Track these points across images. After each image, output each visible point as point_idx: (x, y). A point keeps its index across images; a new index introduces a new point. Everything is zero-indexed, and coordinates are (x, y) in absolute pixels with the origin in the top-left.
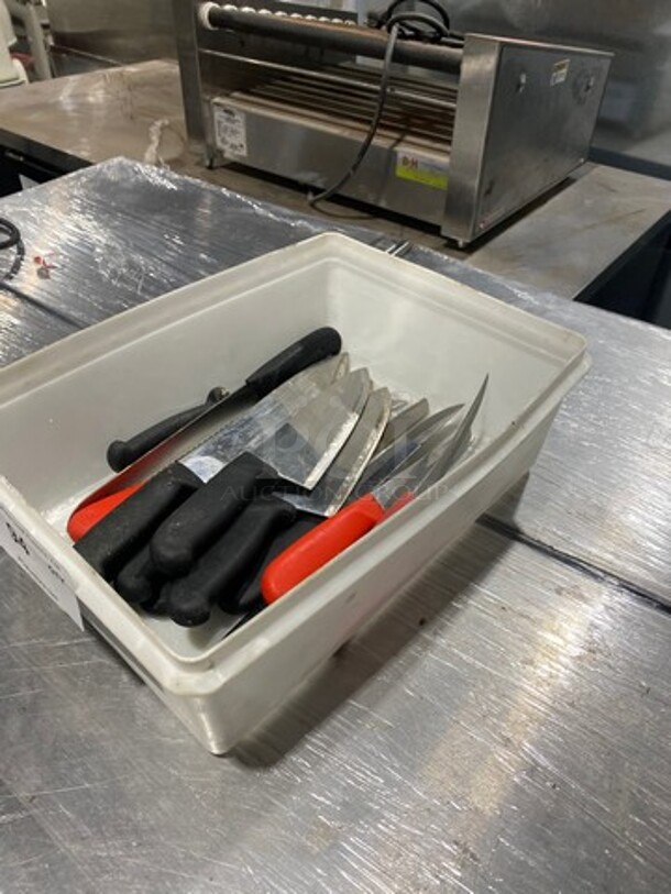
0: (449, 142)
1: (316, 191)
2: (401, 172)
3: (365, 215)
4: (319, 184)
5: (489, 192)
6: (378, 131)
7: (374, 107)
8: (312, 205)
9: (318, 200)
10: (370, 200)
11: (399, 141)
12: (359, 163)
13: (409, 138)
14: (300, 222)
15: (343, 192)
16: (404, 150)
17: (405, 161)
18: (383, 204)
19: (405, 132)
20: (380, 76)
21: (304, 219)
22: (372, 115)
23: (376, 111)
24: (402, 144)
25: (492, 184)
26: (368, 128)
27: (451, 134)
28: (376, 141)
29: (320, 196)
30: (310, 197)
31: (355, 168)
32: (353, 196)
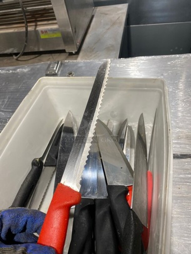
0: (55, 19)
1: (16, 54)
2: (43, 36)
3: (37, 56)
4: (15, 51)
5: (75, 32)
6: (28, 24)
7: (22, 16)
8: (17, 60)
9: (19, 57)
10: (36, 50)
11: (36, 25)
12: (27, 39)
13: (39, 23)
14: (18, 70)
15: (26, 51)
16: (40, 28)
17: (42, 32)
18: (41, 50)
19: (36, 21)
20: (19, 3)
21: (19, 68)
22: (23, 19)
23: (24, 17)
24: (38, 26)
25: (75, 29)
26: (24, 25)
27: (54, 16)
28: (30, 29)
29: (18, 56)
30: (15, 57)
31: (26, 42)
32: (30, 51)
